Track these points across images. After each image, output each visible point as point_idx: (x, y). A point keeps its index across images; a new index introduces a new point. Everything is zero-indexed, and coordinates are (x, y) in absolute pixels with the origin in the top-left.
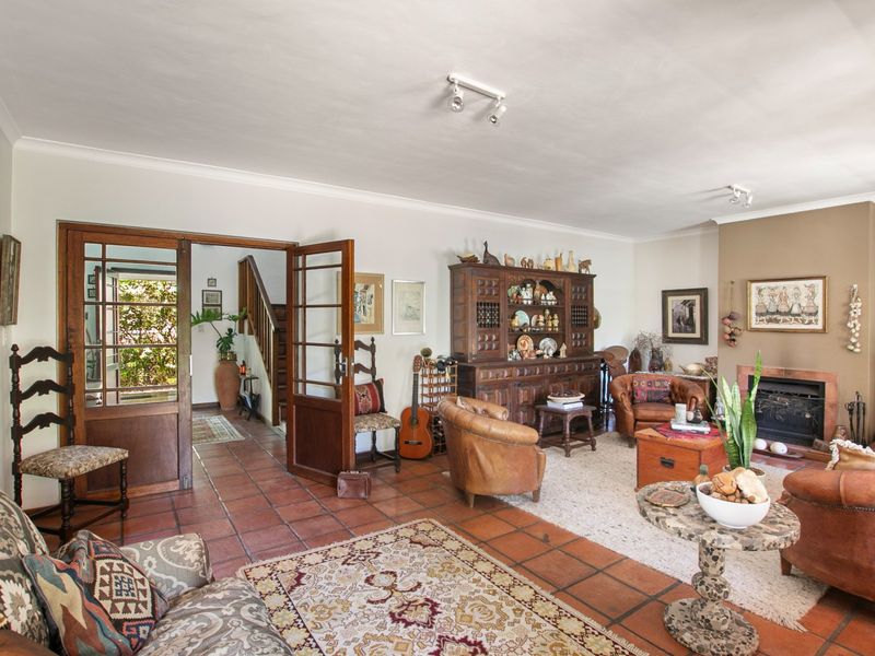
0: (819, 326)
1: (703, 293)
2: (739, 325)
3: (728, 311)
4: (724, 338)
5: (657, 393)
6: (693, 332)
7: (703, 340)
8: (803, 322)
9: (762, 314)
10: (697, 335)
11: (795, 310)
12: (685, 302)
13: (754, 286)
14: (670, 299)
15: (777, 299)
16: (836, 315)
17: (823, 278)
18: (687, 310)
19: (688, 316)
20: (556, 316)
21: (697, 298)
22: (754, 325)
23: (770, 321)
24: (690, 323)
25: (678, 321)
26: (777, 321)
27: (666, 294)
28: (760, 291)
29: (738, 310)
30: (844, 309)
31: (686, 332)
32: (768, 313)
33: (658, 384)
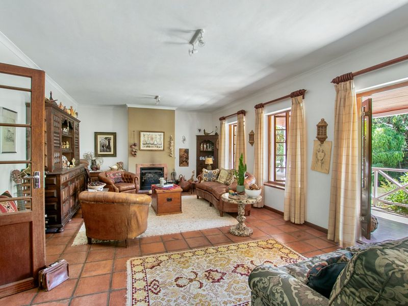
0: (162, 149)
1: (114, 134)
2: (137, 148)
3: (132, 142)
4: (132, 154)
5: (118, 178)
6: (110, 151)
7: (114, 155)
8: (158, 147)
9: (145, 144)
10: (112, 153)
11: (155, 143)
12: (106, 138)
13: (142, 133)
14: (99, 136)
15: (150, 139)
16: (167, 145)
17: (164, 132)
18: (107, 142)
19: (107, 144)
20: (67, 143)
21: (112, 137)
22: (142, 148)
23: (147, 147)
24: (109, 147)
25: (103, 147)
26: (150, 147)
27: (96, 134)
28: (144, 135)
29: (136, 142)
30: (169, 143)
31: (107, 151)
32: (147, 144)
33: (117, 175)
